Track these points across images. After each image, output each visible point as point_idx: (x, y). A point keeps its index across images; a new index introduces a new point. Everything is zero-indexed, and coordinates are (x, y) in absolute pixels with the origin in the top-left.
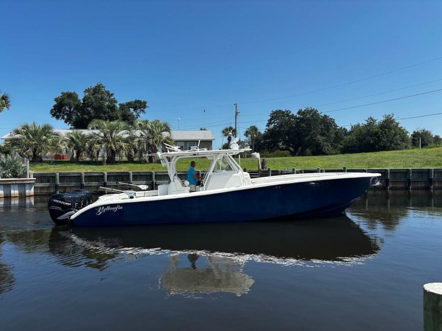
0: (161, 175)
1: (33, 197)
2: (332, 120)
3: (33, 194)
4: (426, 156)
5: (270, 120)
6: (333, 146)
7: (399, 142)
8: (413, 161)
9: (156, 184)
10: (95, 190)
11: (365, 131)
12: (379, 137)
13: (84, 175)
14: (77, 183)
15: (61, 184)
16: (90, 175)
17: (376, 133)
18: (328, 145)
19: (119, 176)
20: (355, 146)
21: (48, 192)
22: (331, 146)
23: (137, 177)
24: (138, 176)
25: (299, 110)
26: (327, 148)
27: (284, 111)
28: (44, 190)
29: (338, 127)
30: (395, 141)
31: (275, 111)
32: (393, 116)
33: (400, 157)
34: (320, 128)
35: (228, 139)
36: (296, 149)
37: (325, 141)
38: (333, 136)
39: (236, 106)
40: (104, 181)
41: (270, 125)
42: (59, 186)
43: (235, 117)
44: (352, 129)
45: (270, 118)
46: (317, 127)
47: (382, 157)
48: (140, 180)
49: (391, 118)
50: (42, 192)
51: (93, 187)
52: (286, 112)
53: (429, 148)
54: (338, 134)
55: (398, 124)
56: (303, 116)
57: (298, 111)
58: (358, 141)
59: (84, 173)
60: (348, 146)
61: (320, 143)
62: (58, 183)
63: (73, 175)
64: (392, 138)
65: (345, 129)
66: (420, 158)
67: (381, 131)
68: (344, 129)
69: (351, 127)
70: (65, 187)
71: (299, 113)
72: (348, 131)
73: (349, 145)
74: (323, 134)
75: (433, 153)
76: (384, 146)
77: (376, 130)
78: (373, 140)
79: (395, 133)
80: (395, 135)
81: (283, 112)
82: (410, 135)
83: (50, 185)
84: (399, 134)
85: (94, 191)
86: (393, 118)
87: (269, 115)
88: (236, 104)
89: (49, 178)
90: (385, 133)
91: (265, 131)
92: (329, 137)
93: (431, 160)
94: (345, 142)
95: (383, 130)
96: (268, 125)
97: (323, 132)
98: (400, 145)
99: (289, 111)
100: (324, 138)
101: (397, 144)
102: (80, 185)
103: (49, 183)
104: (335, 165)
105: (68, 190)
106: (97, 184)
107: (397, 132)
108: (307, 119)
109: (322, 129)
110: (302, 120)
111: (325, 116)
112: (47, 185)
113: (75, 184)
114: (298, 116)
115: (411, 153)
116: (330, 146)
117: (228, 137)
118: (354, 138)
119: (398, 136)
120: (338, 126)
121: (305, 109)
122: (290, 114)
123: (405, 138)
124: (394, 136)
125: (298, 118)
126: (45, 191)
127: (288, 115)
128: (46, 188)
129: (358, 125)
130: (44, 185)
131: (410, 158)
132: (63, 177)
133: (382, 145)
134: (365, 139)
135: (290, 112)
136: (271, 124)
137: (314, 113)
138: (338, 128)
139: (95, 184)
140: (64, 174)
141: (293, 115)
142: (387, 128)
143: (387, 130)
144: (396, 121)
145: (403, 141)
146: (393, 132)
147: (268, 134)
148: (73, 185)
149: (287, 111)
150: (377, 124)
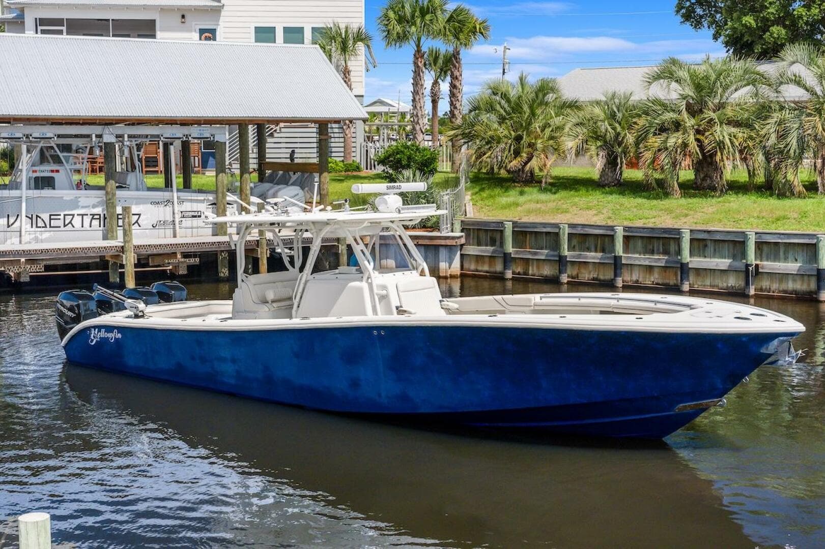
0: (776, 244)
1: (459, 279)
3: (459, 274)
9: (760, 270)
10: (595, 276)
13: (567, 232)
14: (552, 253)
15: (517, 252)
16: (582, 232)
19: (658, 238)
21: (492, 270)
23: (706, 246)
24: (709, 243)
28: (484, 263)
40: (613, 250)
42: (512, 256)
48: (714, 257)
50: (480, 268)
51: (591, 267)
59: (567, 225)
62: (510, 248)
63: (544, 230)
70: (528, 260)
83: (494, 252)
85: (591, 276)
89: (495, 234)
102: (557, 259)
103: (493, 248)
105: (533, 271)
106: (600, 259)
112: (488, 251)
113: (547, 255)
126: (486, 268)
128: (487, 260)
130: (482, 251)
132: (523, 234)
139: (594, 258)
140: (525, 225)
148: (543, 257)
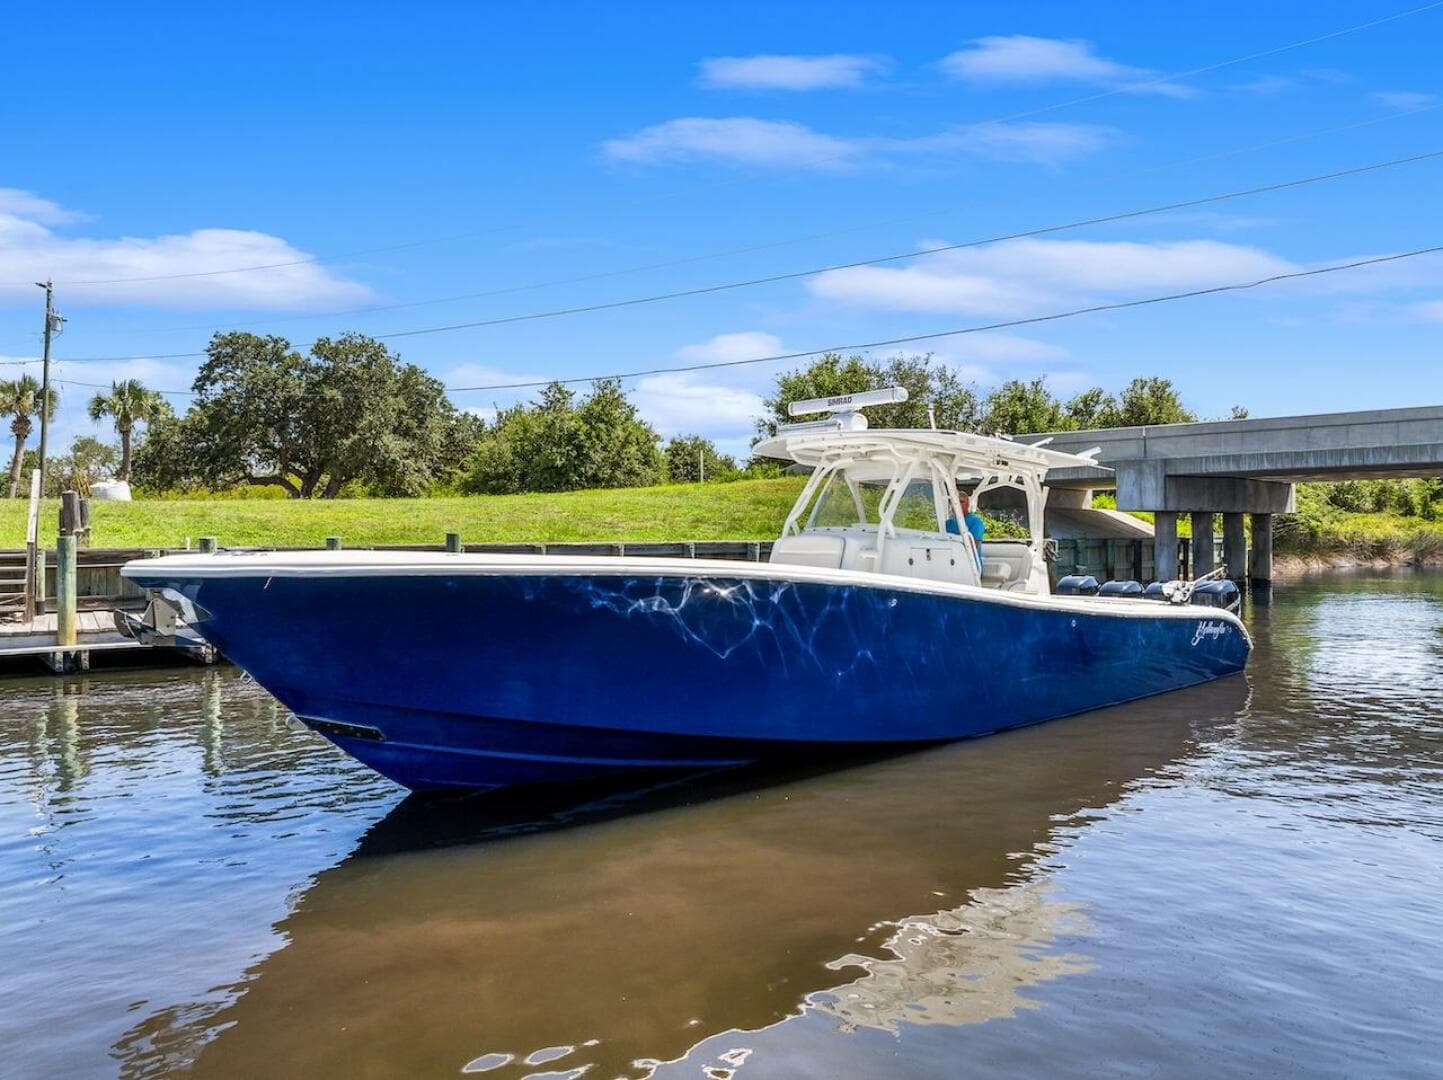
2: (435, 386)
4: (725, 503)
5: (210, 367)
6: (439, 474)
7: (637, 466)
8: (690, 517)
11: (539, 427)
12: (579, 448)
17: (572, 436)
18: (419, 471)
20: (506, 475)
22: (433, 474)
25: (320, 340)
26: (416, 478)
27: (263, 337)
29: (456, 410)
30: (626, 462)
31: (227, 334)
32: (620, 387)
33: (649, 506)
34: (394, 410)
35: (14, 429)
36: (310, 480)
37: (412, 453)
38: (437, 437)
39: (49, 291)
41: (208, 386)
43: (43, 336)
44: (499, 422)
45: (207, 361)
46: (381, 405)
47: (593, 506)
49: (613, 392)
52: (272, 344)
53: (726, 481)
54: (456, 435)
55: (632, 411)
56: (332, 364)
57: (316, 342)
58: (517, 460)
60: (487, 474)
61: (394, 461)
64: (619, 453)
65: (478, 420)
66: (710, 510)
67: (586, 428)
68: (475, 419)
69: (496, 416)
71: (318, 350)
72: (488, 427)
73: (488, 470)
74: (403, 432)
75: (742, 494)
76: (595, 475)
77: (573, 423)
78: (562, 454)
79: (626, 438)
80: (626, 442)
81: (262, 345)
82: (662, 447)
84: (637, 439)
86: (620, 391)
87: (206, 348)
88: (50, 284)
90: (598, 437)
91: (191, 410)
92: (423, 441)
93: (741, 515)
94: (476, 459)
95: (592, 427)
96: (199, 386)
97: (405, 423)
98: (638, 475)
99: (284, 343)
100: (408, 445)
101: (631, 472)
104: (424, 530)
107: (630, 433)
108: (348, 373)
109: (401, 412)
110: (330, 378)
111: (413, 370)
114: (314, 361)
115: (680, 495)
116: (428, 473)
117: (12, 417)
118: (506, 447)
119: (633, 449)
120: (454, 407)
121: (341, 338)
122: (286, 353)
123: (653, 457)
124: (623, 446)
125: (316, 370)
127: (277, 356)
129: (516, 410)
131: (679, 507)
133: (590, 473)
134: (538, 450)
135: (287, 346)
136: (212, 384)
137: (374, 354)
138: (456, 414)
141: (296, 356)
142: (602, 421)
143: (602, 426)
144: (629, 401)
145: (647, 463)
146: (619, 432)
147: (201, 421)
149: (276, 342)
150: (575, 406)
